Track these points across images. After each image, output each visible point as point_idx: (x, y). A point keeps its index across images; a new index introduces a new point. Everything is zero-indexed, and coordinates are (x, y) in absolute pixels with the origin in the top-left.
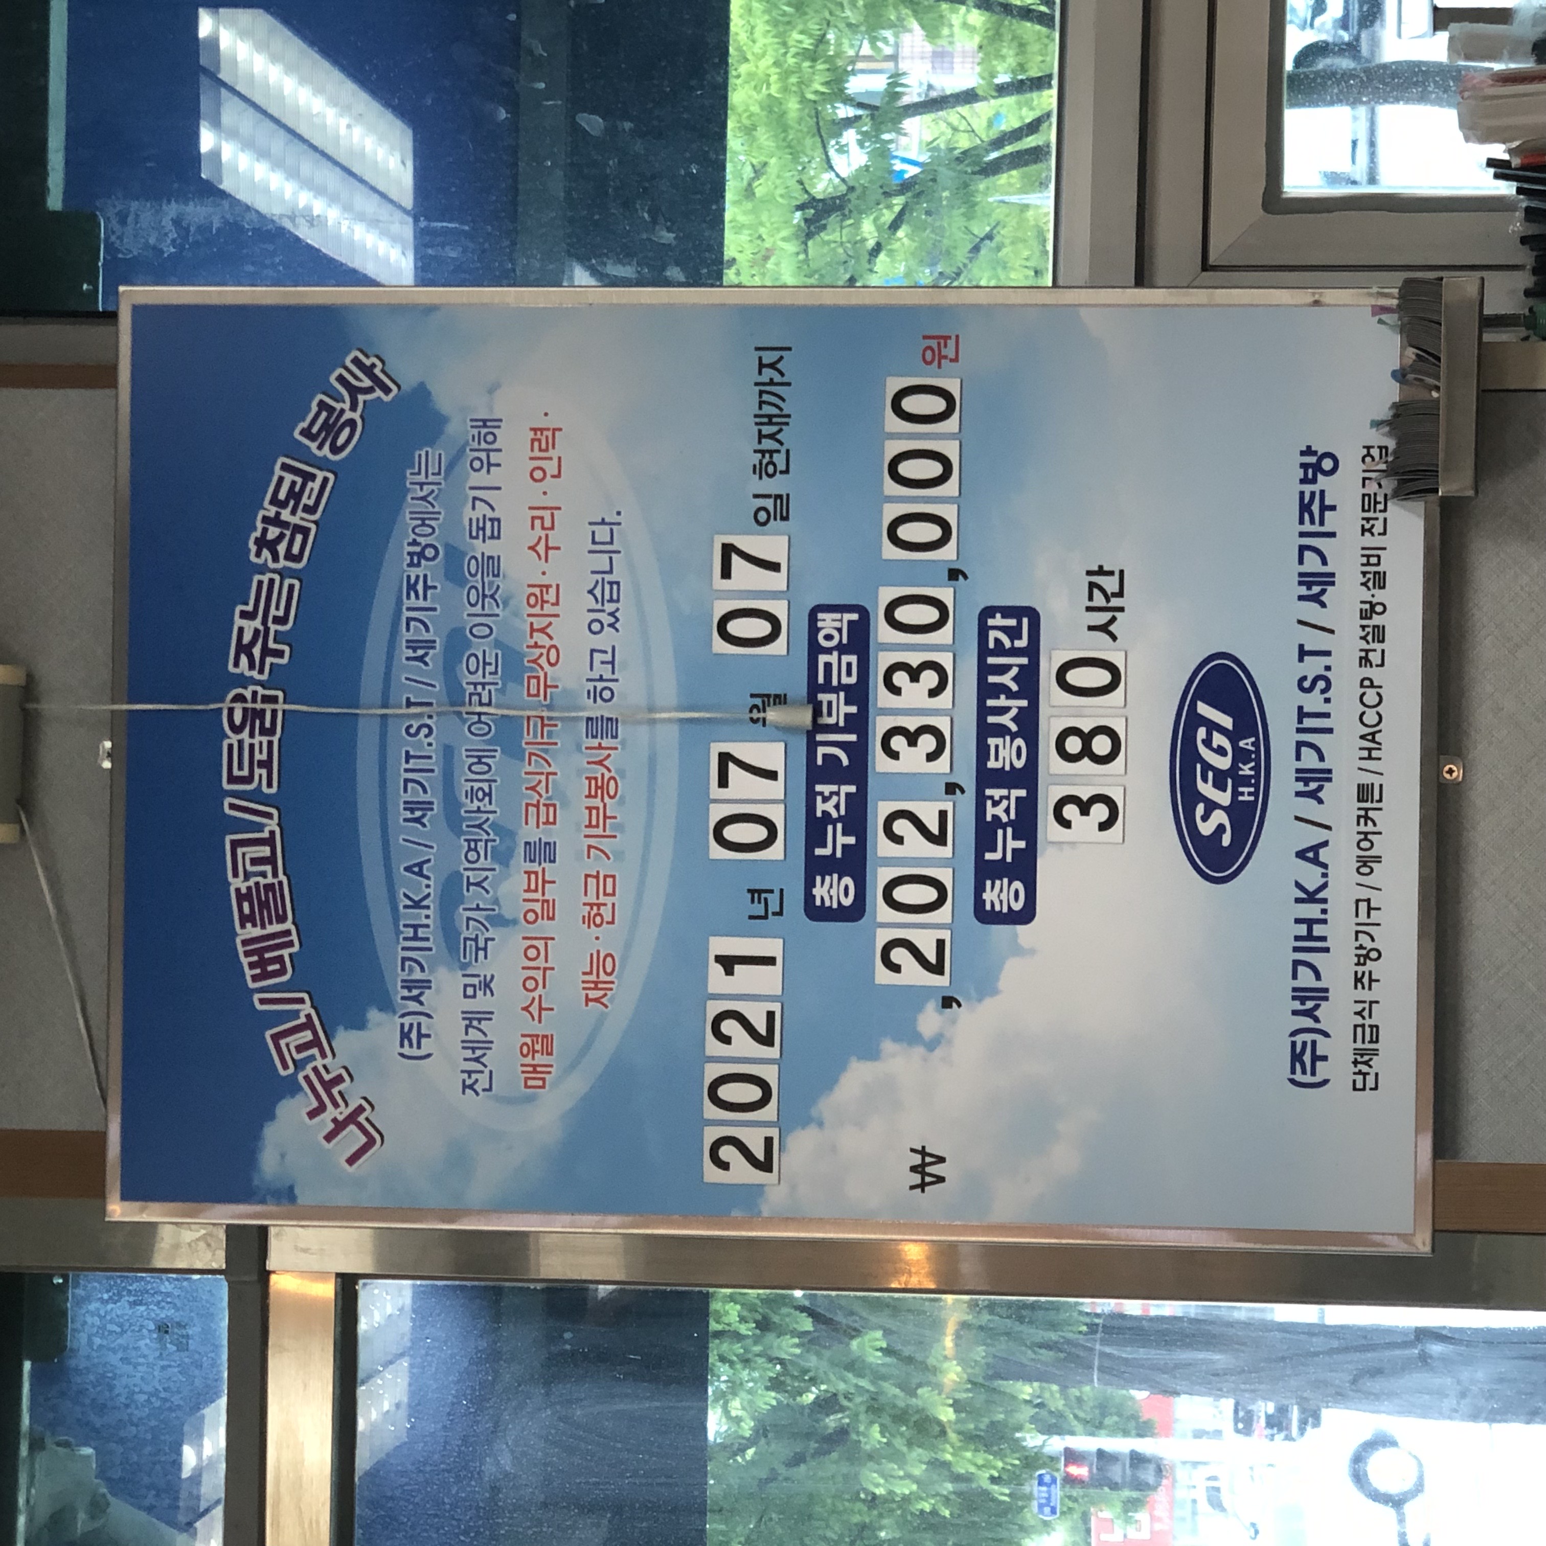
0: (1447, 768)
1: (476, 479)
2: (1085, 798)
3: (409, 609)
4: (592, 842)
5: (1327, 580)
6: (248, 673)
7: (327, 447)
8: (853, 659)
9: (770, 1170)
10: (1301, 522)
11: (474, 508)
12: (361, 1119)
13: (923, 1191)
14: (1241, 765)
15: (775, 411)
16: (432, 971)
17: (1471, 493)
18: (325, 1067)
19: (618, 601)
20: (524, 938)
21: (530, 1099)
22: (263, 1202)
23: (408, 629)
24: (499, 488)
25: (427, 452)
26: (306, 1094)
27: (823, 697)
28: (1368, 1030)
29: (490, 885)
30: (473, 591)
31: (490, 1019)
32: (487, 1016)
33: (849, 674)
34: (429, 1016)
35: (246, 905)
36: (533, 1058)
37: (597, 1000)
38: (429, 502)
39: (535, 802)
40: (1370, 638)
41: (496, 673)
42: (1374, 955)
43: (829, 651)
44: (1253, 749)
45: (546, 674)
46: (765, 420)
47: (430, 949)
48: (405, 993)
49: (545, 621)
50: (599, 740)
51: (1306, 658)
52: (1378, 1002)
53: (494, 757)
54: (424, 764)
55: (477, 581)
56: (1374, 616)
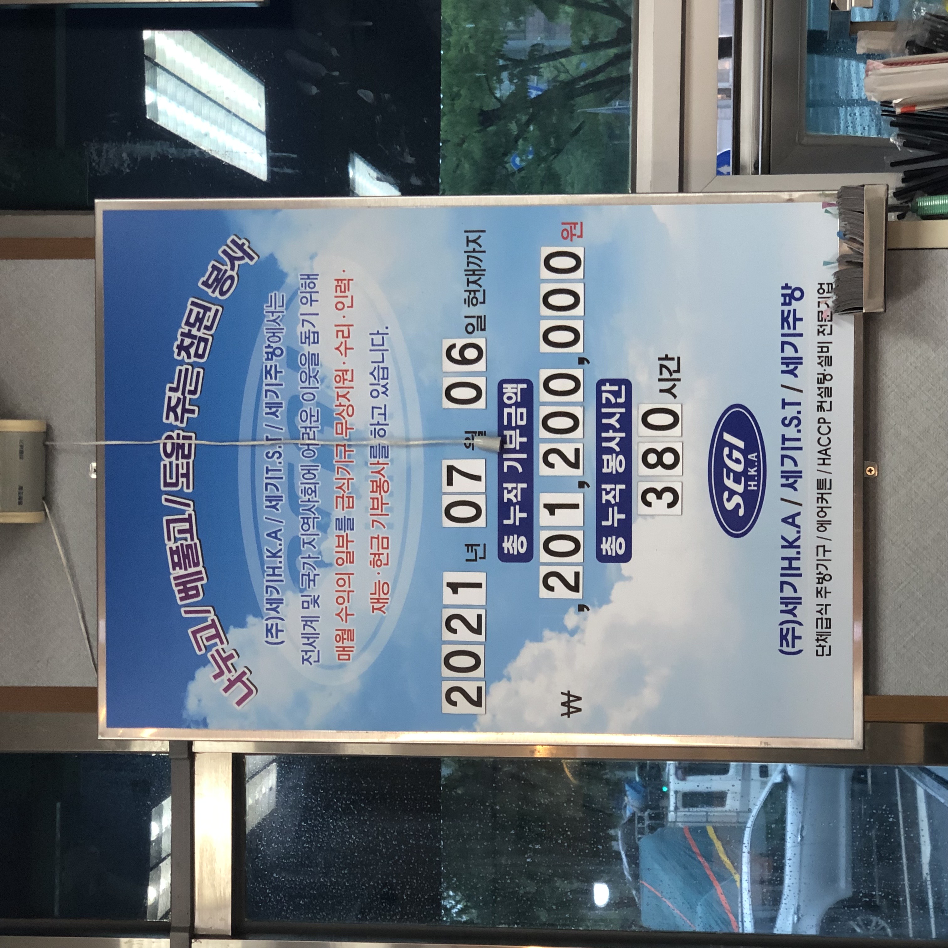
0: (868, 469)
1: (305, 309)
2: (659, 489)
3: (266, 385)
4: (375, 518)
5: (798, 361)
6: (174, 423)
7: (218, 291)
8: (524, 410)
9: (480, 706)
10: (783, 328)
11: (303, 326)
12: (244, 679)
13: (569, 717)
14: (749, 469)
15: (477, 268)
16: (284, 594)
17: (882, 310)
18: (223, 649)
19: (387, 378)
20: (336, 574)
21: (341, 666)
22: (189, 727)
23: (266, 397)
24: (317, 314)
25: (275, 294)
26: (212, 665)
27: (507, 433)
28: (824, 621)
29: (316, 543)
30: (304, 374)
31: (318, 621)
32: (316, 619)
33: (522, 419)
34: (282, 619)
35: (176, 557)
36: (343, 643)
37: (379, 609)
38: (277, 323)
39: (341, 496)
40: (823, 395)
41: (317, 421)
42: (827, 578)
43: (510, 406)
44: (756, 460)
45: (346, 422)
46: (471, 273)
47: (282, 581)
48: (268, 606)
49: (345, 391)
50: (377, 459)
51: (786, 407)
52: (830, 605)
53: (317, 470)
54: (277, 474)
55: (306, 368)
56: (826, 382)
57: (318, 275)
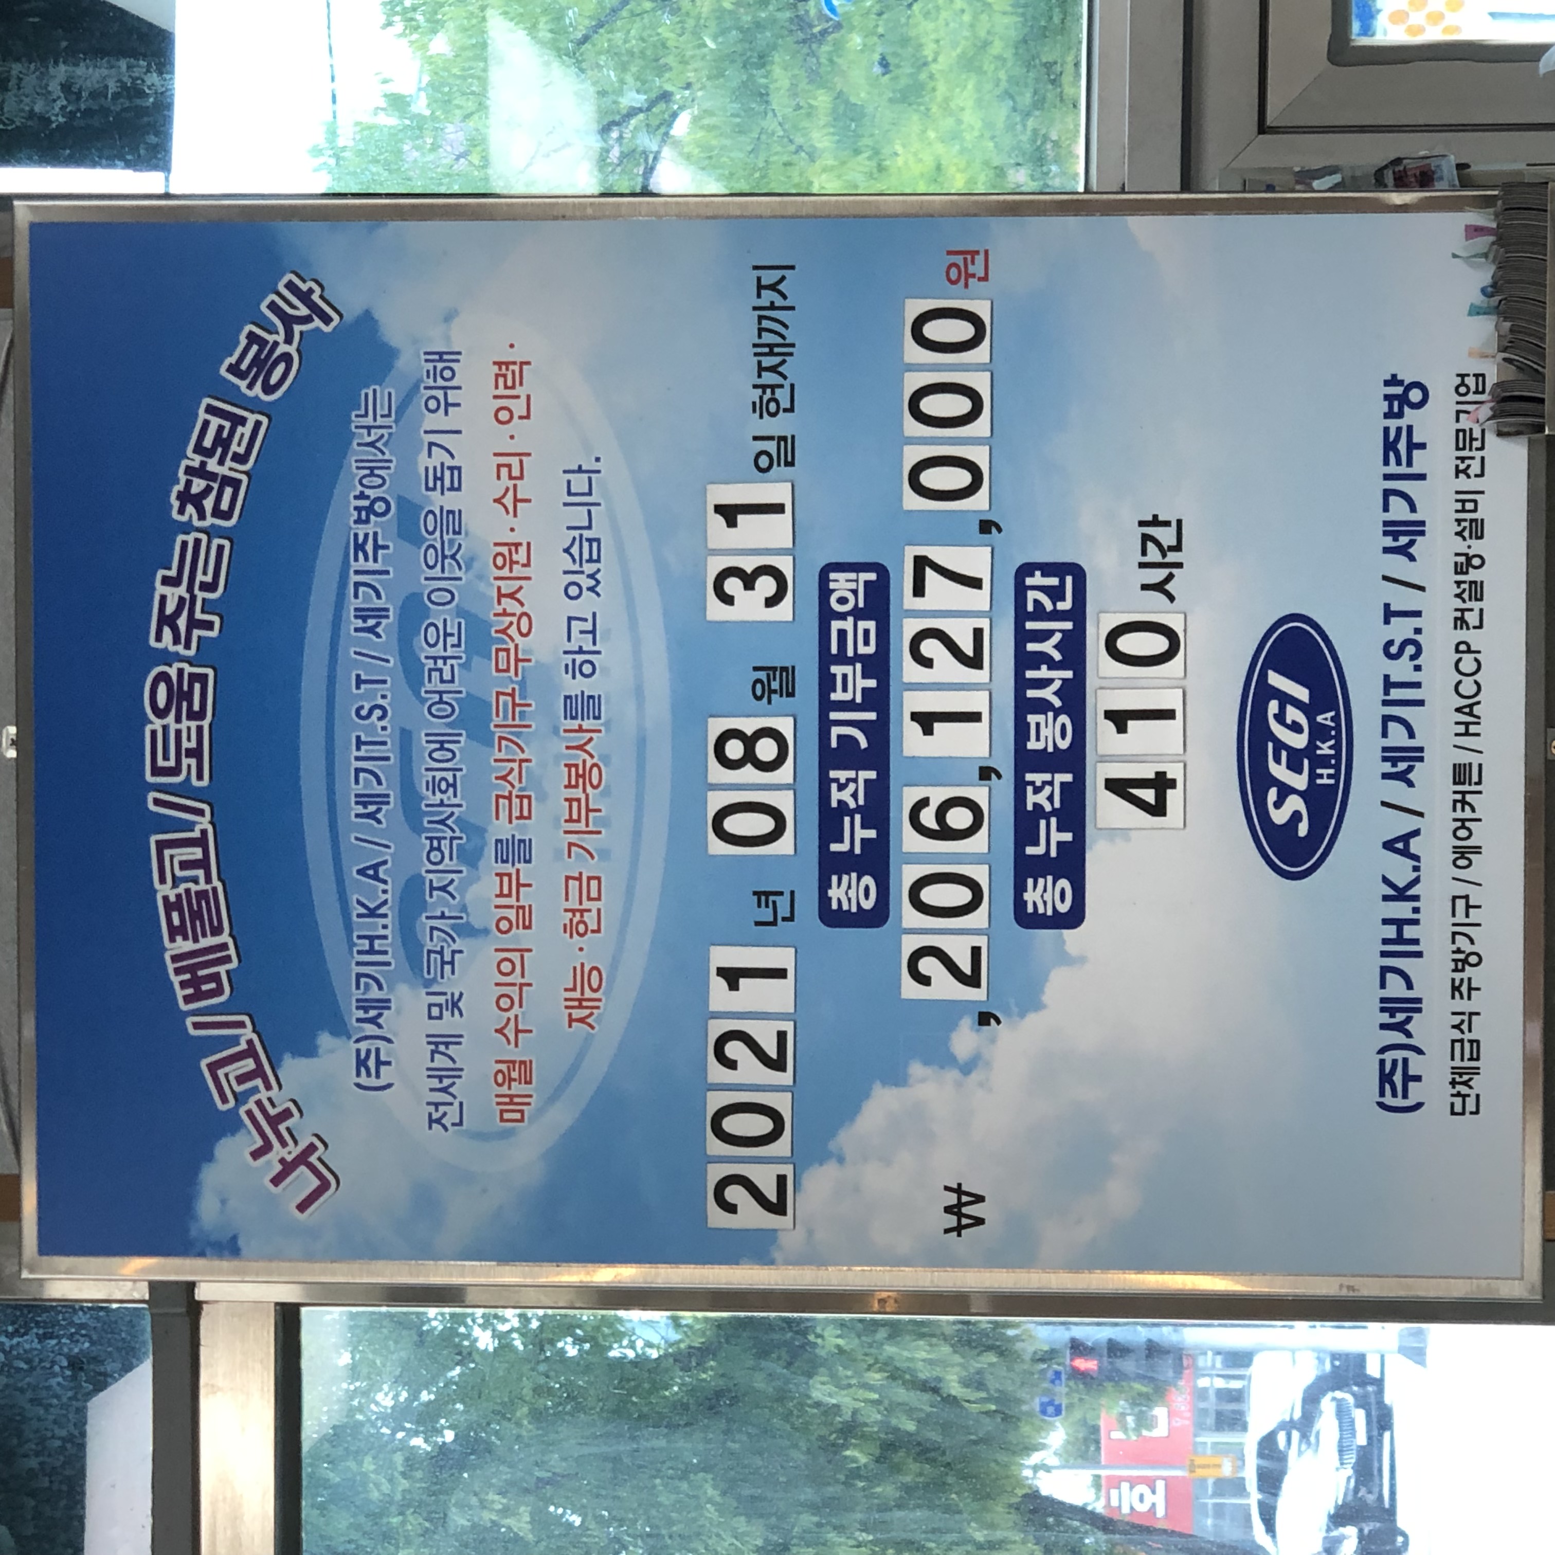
1: (434, 421)
3: (357, 572)
4: (573, 838)
5: (1417, 529)
6: (172, 648)
7: (259, 384)
8: (871, 625)
9: (784, 1213)
10: (1386, 462)
11: (430, 455)
12: (313, 1159)
13: (959, 1235)
14: (1318, 743)
15: (777, 339)
16: (391, 989)
18: (270, 1099)
19: (598, 561)
20: (497, 950)
21: (505, 1135)
22: (202, 1254)
23: (356, 596)
24: (459, 432)
25: (375, 391)
26: (249, 1132)
27: (837, 670)
28: (1467, 1046)
29: (456, 889)
30: (431, 551)
31: (459, 1043)
32: (454, 1039)
33: (866, 643)
34: (389, 1041)
35: (175, 916)
36: (510, 1088)
37: (582, 1020)
38: (376, 448)
40: (1466, 596)
41: (459, 645)
42: (1473, 959)
43: (842, 616)
44: (1333, 724)
45: (516, 646)
46: (766, 350)
47: (388, 964)
48: (361, 1014)
49: (514, 585)
50: (579, 721)
51: (1393, 620)
52: (1478, 1014)
53: (458, 742)
54: (377, 751)
55: (435, 540)
56: (1470, 569)
57: (459, 353)
